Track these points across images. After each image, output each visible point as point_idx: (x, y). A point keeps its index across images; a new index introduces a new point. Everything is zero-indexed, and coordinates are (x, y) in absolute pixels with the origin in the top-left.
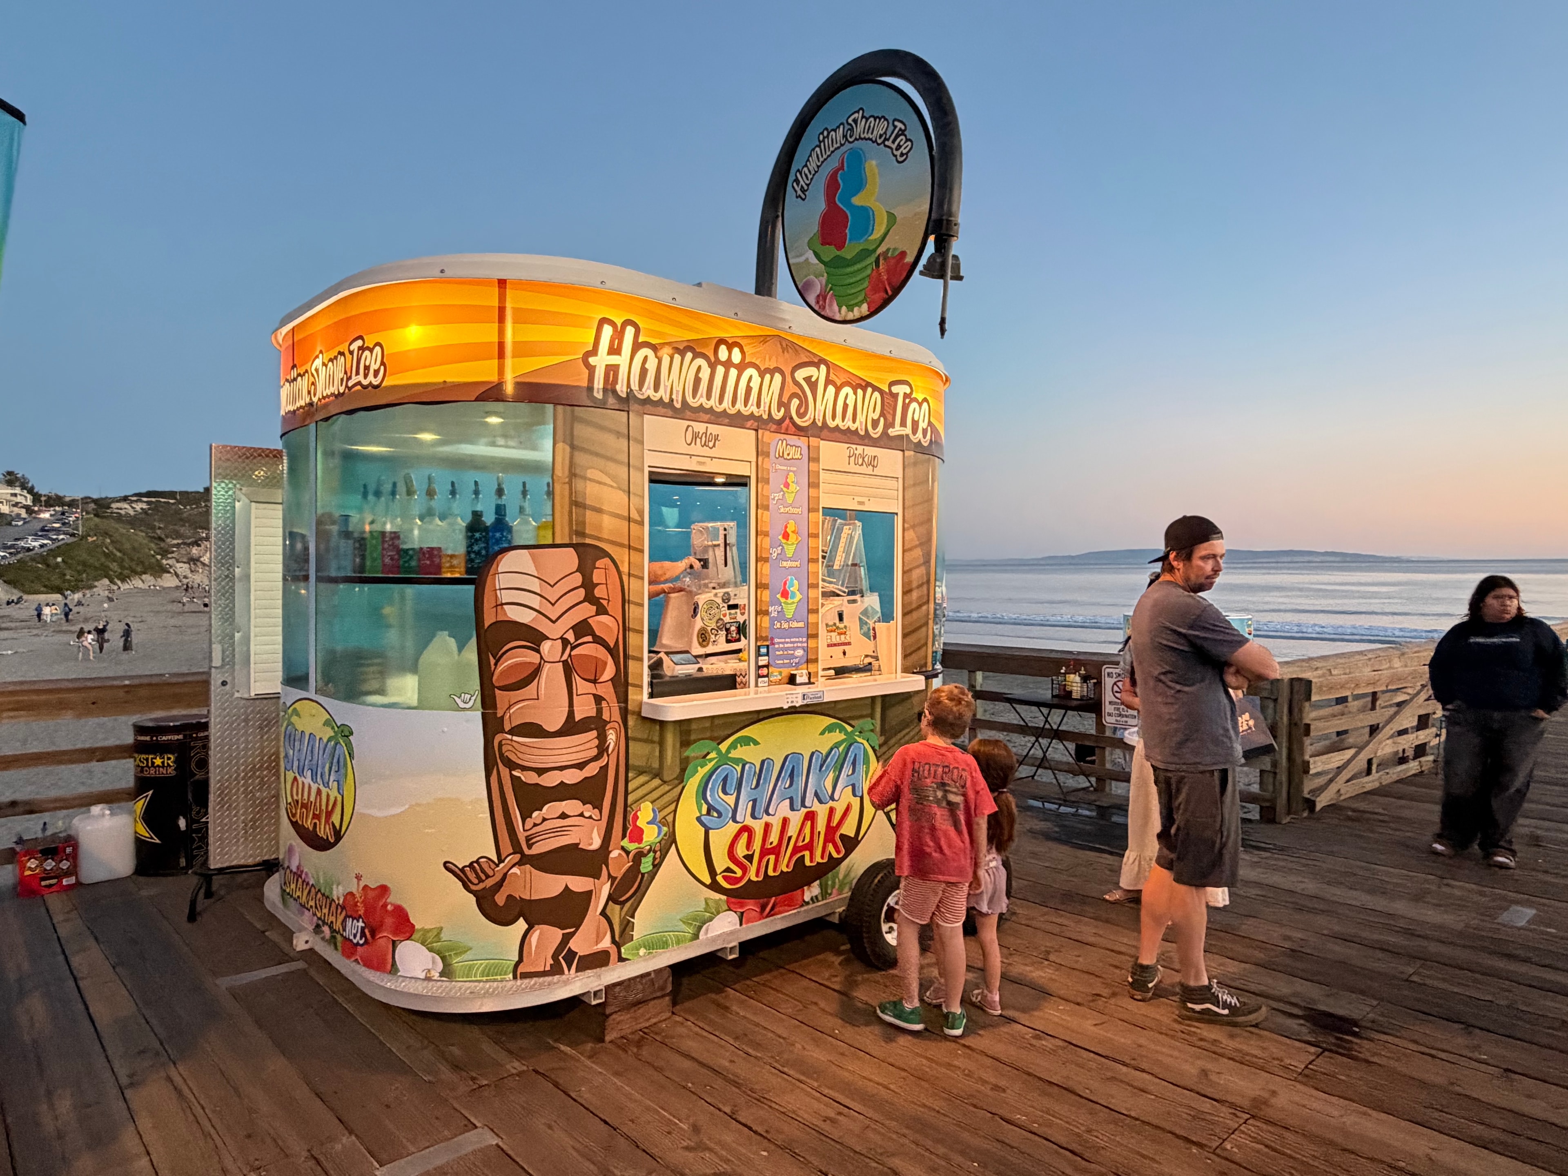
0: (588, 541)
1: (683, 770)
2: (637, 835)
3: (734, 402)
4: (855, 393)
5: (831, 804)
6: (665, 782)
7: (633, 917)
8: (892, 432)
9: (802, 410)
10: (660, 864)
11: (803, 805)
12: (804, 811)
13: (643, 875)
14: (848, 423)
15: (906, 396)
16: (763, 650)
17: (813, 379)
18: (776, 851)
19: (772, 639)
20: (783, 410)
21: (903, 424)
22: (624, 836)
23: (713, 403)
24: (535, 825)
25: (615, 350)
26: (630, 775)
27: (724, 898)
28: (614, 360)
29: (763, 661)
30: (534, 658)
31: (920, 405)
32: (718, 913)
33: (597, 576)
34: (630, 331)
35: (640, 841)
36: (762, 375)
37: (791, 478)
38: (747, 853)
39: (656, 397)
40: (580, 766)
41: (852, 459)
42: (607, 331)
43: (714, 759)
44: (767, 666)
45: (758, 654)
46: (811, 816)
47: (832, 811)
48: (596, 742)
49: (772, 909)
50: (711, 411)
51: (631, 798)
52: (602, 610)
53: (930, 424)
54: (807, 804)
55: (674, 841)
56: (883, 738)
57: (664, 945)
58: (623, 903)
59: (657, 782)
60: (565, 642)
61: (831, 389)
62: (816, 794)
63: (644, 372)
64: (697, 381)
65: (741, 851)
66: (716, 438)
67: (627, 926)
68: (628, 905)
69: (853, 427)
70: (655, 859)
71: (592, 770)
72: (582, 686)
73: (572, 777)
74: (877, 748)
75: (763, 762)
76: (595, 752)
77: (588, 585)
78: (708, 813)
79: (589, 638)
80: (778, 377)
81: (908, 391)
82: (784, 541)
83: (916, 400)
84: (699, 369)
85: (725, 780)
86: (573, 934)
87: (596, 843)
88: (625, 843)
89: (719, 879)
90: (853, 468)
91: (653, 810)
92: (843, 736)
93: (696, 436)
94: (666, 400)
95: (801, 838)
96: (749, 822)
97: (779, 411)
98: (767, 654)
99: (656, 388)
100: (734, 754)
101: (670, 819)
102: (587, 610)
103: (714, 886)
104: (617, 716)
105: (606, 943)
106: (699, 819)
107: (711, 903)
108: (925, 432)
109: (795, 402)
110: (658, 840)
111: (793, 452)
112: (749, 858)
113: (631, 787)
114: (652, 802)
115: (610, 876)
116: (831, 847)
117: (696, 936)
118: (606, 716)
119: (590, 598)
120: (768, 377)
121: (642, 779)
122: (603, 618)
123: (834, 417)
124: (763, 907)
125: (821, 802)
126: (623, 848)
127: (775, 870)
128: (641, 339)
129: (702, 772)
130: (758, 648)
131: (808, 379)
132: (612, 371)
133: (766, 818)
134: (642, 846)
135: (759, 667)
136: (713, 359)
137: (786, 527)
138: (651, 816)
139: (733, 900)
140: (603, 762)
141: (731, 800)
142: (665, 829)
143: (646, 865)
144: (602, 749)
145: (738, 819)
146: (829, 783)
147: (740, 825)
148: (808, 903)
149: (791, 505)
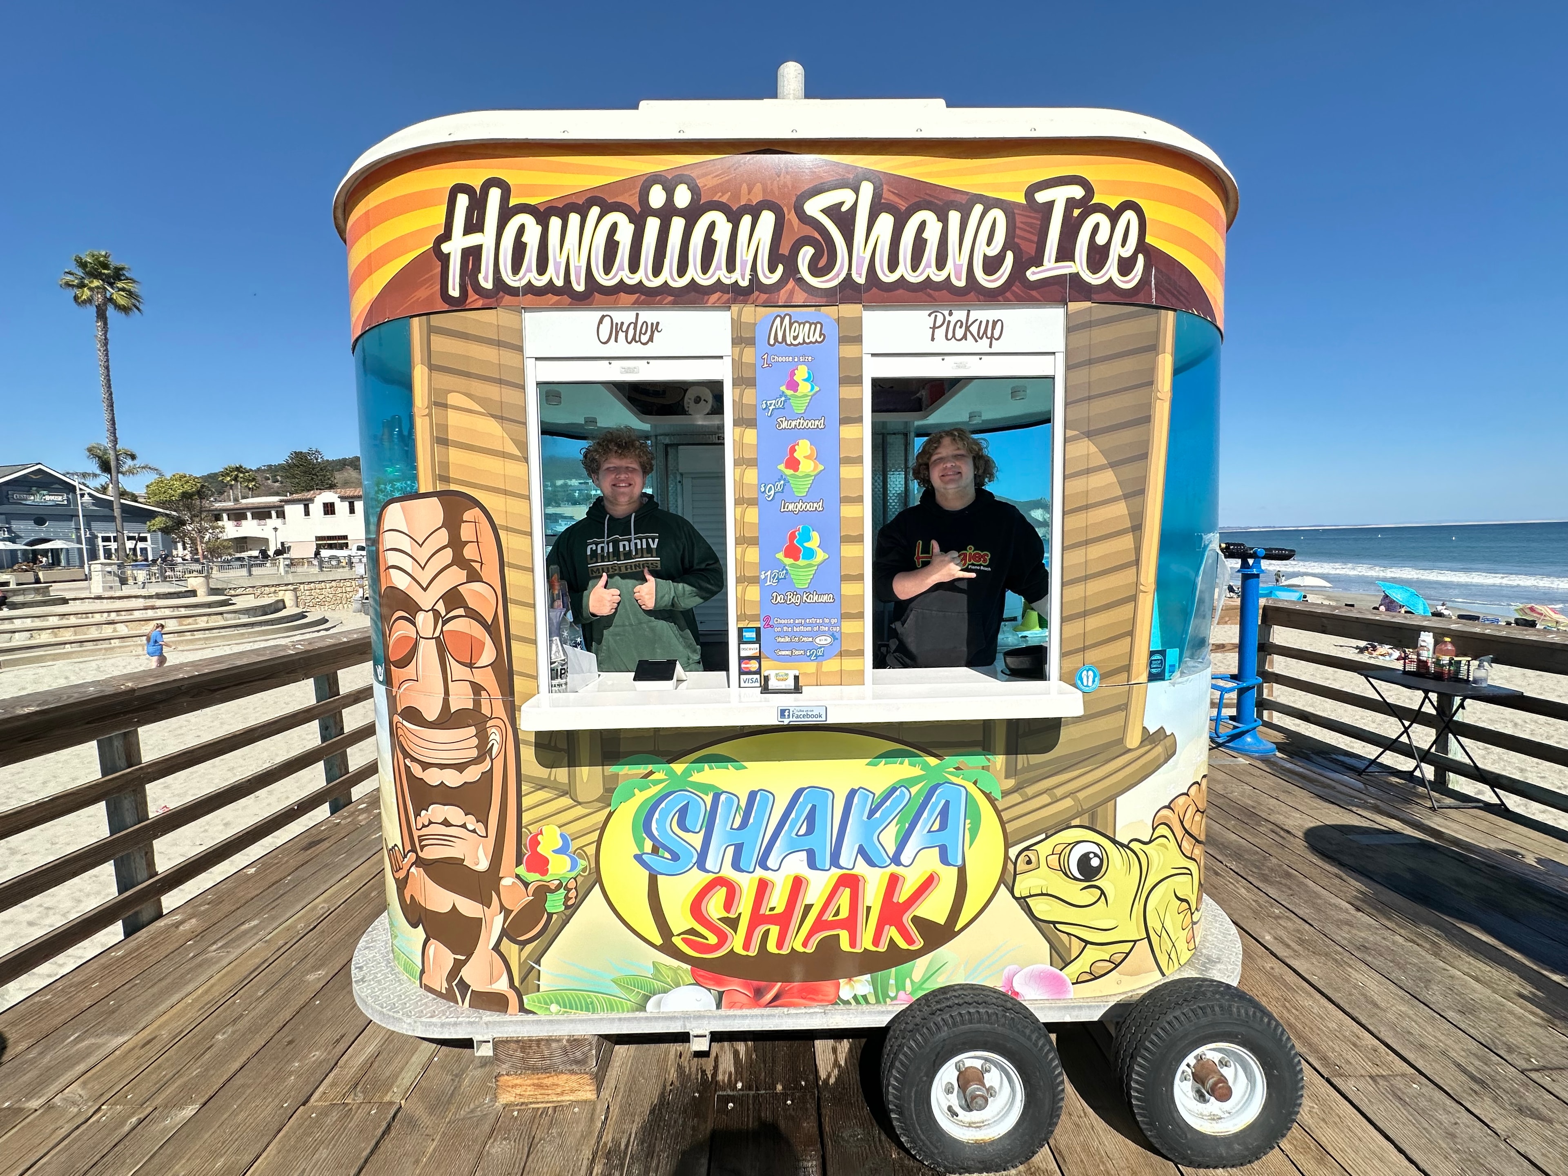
0: (453, 487)
1: (609, 790)
2: (540, 864)
3: (682, 269)
4: (943, 219)
5: (893, 868)
6: (580, 803)
7: (538, 962)
8: (1033, 274)
9: (822, 263)
10: (576, 907)
11: (835, 861)
12: (836, 873)
13: (550, 915)
14: (929, 270)
15: (1071, 203)
16: (750, 635)
17: (844, 208)
18: (783, 920)
19: (767, 619)
20: (780, 268)
21: (1065, 253)
22: (518, 863)
23: (641, 276)
24: (424, 826)
25: (474, 225)
26: (525, 788)
27: (689, 967)
28: (473, 240)
29: (750, 650)
30: (410, 631)
31: (1114, 216)
32: (678, 985)
33: (466, 532)
34: (495, 195)
35: (544, 872)
36: (734, 220)
37: (801, 373)
38: (725, 915)
39: (540, 282)
40: (460, 767)
41: (940, 333)
42: (463, 201)
43: (661, 781)
44: (758, 658)
45: (741, 640)
46: (851, 882)
47: (894, 881)
48: (475, 741)
49: (776, 998)
50: (639, 287)
51: (526, 818)
52: (474, 577)
53: (1142, 246)
54: (842, 862)
55: (599, 880)
56: (1011, 783)
57: (589, 1007)
58: (524, 944)
59: (566, 801)
60: (437, 614)
61: (885, 222)
62: (862, 851)
63: (519, 248)
64: (611, 246)
65: (715, 908)
66: (655, 328)
67: (530, 972)
68: (529, 947)
69: (939, 277)
70: (567, 899)
71: (473, 774)
72: (457, 670)
73: (453, 779)
74: (997, 795)
75: (752, 795)
76: (474, 753)
77: (456, 543)
78: (655, 851)
79: (461, 611)
80: (767, 219)
81: (1077, 192)
82: (789, 472)
83: (1102, 208)
84: (614, 228)
85: (683, 812)
86: (464, 963)
87: (483, 865)
88: (521, 870)
89: (677, 941)
90: (941, 345)
91: (562, 835)
92: (917, 771)
93: (616, 329)
94: (559, 283)
95: (832, 909)
96: (728, 872)
97: (772, 270)
98: (758, 640)
99: (542, 268)
100: (696, 778)
101: (591, 850)
102: (457, 576)
103: (668, 948)
104: (500, 710)
105: (502, 985)
106: (638, 858)
107: (663, 970)
108: (1126, 266)
109: (806, 253)
110: (573, 874)
111: (803, 332)
112: (733, 923)
113: (526, 802)
114: (560, 827)
115: (502, 907)
116: (892, 932)
117: (642, 1007)
118: (486, 710)
119: (459, 561)
120: (746, 220)
121: (542, 795)
122: (476, 586)
123: (893, 264)
124: (758, 993)
125: (871, 863)
126: (518, 876)
127: (780, 945)
128: (512, 202)
129: (641, 797)
130: (740, 631)
131: (832, 212)
132: (472, 255)
133: (760, 873)
134: (545, 878)
135: (741, 659)
136: (638, 209)
137: (793, 450)
138: (559, 843)
139: (702, 973)
140: (486, 766)
141: (696, 840)
142: (582, 863)
143: (555, 903)
144: (484, 751)
145: (709, 865)
146: (889, 839)
147: (711, 876)
148: (847, 1003)
149: (801, 416)
